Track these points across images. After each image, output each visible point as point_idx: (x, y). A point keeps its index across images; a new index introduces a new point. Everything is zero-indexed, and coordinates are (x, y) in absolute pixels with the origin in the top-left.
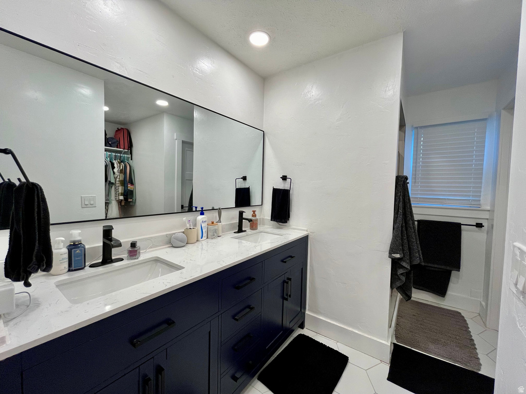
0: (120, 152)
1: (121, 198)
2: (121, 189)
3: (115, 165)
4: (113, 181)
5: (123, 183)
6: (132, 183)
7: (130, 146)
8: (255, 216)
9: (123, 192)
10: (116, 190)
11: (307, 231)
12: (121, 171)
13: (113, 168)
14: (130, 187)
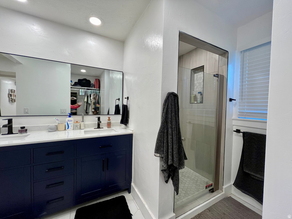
0: (96, 90)
1: (93, 110)
2: (93, 106)
3: (92, 96)
4: (90, 102)
5: (94, 104)
6: (98, 103)
7: (99, 87)
8: (110, 120)
9: (94, 108)
10: (92, 107)
11: (133, 131)
12: (94, 98)
13: (90, 97)
14: (97, 106)
